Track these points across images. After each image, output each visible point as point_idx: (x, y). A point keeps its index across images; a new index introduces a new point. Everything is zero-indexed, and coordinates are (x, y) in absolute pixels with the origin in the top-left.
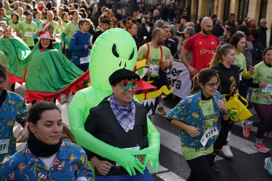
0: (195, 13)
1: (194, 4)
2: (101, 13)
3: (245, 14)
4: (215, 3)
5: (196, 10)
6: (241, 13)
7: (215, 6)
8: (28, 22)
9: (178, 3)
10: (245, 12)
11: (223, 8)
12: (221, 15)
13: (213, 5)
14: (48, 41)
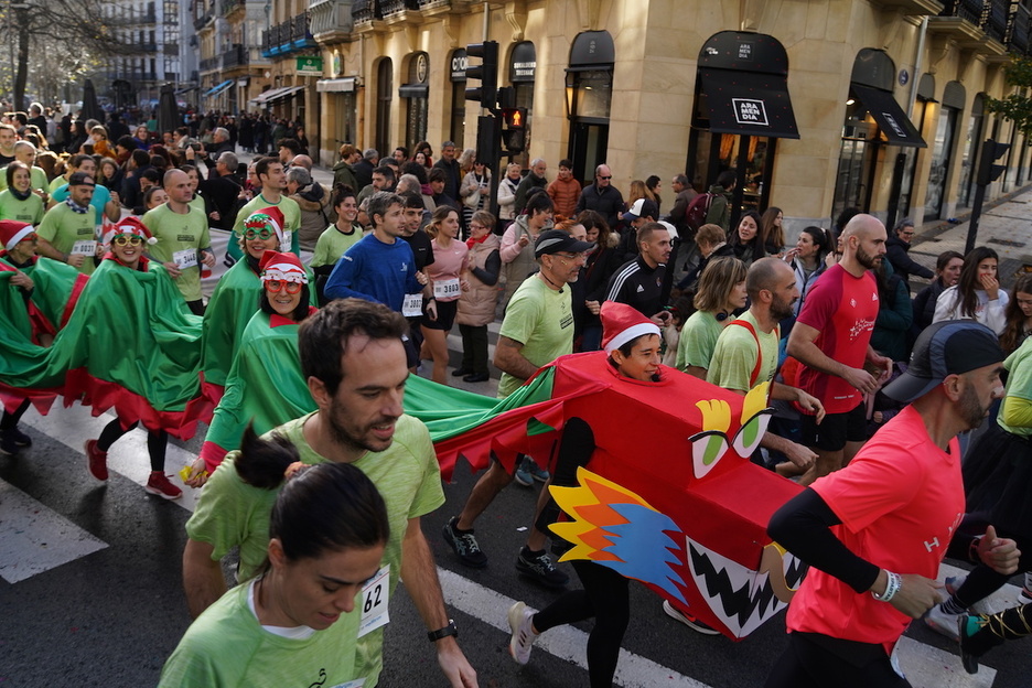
0: (316, 133)
1: (312, 113)
2: (86, 137)
3: (421, 136)
4: (358, 111)
5: (316, 126)
6: (413, 132)
7: (358, 117)
8: (77, 207)
9: (275, 110)
10: (421, 130)
11: (375, 122)
12: (371, 136)
13: (354, 115)
14: (293, 289)
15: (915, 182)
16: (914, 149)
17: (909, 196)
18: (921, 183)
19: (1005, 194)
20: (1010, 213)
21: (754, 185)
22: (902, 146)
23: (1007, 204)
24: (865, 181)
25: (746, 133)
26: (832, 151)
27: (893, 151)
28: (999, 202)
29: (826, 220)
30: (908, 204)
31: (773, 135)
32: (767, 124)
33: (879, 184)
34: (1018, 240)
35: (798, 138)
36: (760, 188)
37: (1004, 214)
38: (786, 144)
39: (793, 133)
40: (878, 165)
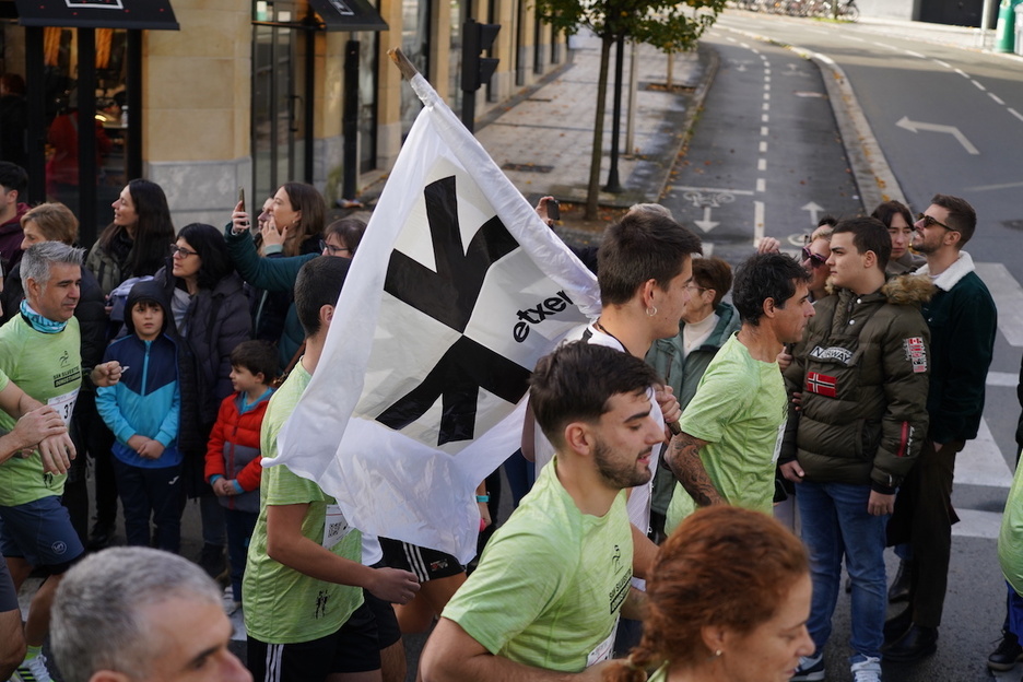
15: (381, 84)
16: (371, 34)
17: (374, 107)
18: (390, 83)
19: (520, 89)
20: (530, 119)
21: (114, 109)
22: (351, 31)
23: (525, 105)
24: (299, 90)
25: (87, 23)
26: (237, 46)
27: (338, 40)
28: (514, 101)
29: (243, 161)
30: (375, 120)
31: (135, 25)
32: (120, 6)
33: (323, 91)
34: (544, 162)
35: (176, 27)
36: (125, 117)
37: (521, 122)
38: (157, 40)
39: (168, 21)
40: (318, 62)
